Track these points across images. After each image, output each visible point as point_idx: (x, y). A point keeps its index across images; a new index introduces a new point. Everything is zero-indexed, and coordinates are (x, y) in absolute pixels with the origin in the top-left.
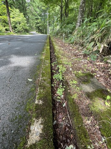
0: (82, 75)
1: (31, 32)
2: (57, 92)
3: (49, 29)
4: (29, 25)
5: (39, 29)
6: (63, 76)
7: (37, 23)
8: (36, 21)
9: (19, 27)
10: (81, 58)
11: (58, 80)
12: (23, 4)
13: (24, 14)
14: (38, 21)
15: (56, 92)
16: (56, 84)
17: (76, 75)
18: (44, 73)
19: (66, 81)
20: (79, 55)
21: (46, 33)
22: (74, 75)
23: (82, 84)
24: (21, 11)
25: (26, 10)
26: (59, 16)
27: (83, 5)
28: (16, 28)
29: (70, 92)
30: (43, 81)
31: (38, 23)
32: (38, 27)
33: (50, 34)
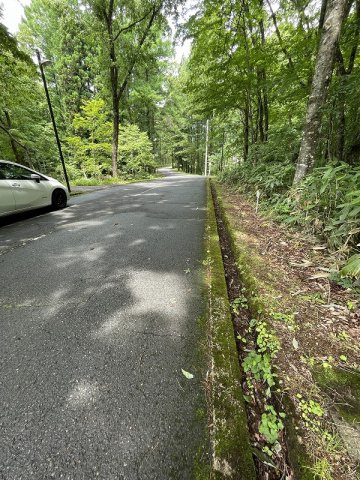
0: (334, 377)
1: (160, 170)
2: (262, 429)
3: (210, 161)
4: (157, 155)
5: (181, 162)
6: (273, 370)
7: (178, 149)
8: (176, 145)
9: (133, 163)
10: (322, 292)
11: (257, 377)
12: (150, 114)
13: (149, 134)
14: (181, 144)
15: (256, 426)
16: (255, 393)
17: (314, 375)
18: (220, 352)
19: (287, 397)
20: (317, 280)
21: (199, 171)
22: (308, 373)
23: (340, 419)
24: (142, 129)
25: (154, 124)
26: (241, 131)
27: (316, 122)
28: (125, 164)
29: (303, 447)
30: (221, 385)
31: (181, 148)
32: (179, 158)
33: (212, 173)
